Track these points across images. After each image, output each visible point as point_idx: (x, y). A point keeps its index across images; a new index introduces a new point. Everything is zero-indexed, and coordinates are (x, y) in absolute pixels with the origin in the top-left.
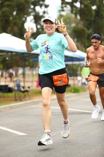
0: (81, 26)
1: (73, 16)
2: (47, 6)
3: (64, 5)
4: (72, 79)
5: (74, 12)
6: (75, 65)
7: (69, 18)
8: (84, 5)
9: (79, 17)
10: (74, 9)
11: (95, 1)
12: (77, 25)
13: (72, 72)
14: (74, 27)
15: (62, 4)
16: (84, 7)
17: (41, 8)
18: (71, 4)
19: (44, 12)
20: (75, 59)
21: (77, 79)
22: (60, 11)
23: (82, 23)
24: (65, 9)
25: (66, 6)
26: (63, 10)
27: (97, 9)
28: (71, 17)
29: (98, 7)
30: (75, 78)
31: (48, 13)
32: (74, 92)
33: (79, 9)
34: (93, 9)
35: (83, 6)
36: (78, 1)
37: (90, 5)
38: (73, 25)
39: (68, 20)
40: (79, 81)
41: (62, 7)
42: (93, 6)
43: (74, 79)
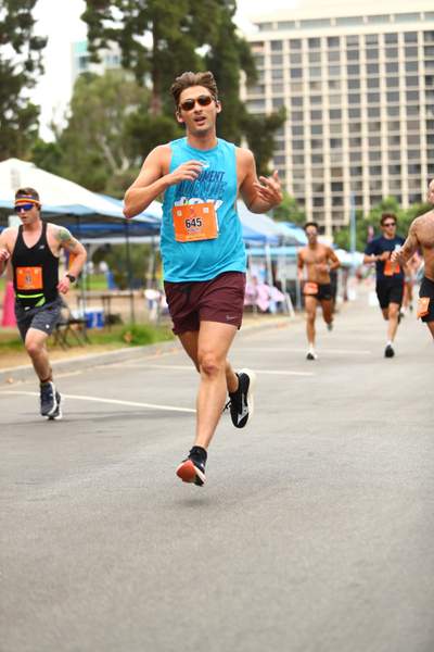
0: (156, 113)
1: (130, 77)
2: (38, 44)
3: (97, 42)
4: (125, 297)
5: (134, 64)
6: (136, 246)
7: (116, 87)
8: (169, 40)
9: (149, 83)
10: (134, 53)
11: (207, 30)
12: (142, 111)
13: (126, 274)
14: (134, 118)
15: (91, 36)
16: (166, 46)
17: (18, 52)
18: (124, 38)
19: (29, 65)
20: (136, 228)
21: (143, 296)
22: (83, 61)
23: (161, 103)
24: (102, 53)
25: (103, 45)
26: (95, 60)
27: (211, 56)
28: (123, 81)
29: (217, 49)
30: (136, 293)
31: (41, 67)
32: (134, 343)
33: (150, 55)
34: (198, 56)
35: (163, 45)
36: (146, 27)
37: (188, 42)
38: (131, 110)
39: (112, 93)
40: (151, 302)
41: (92, 49)
42: (200, 45)
43: (131, 297)
